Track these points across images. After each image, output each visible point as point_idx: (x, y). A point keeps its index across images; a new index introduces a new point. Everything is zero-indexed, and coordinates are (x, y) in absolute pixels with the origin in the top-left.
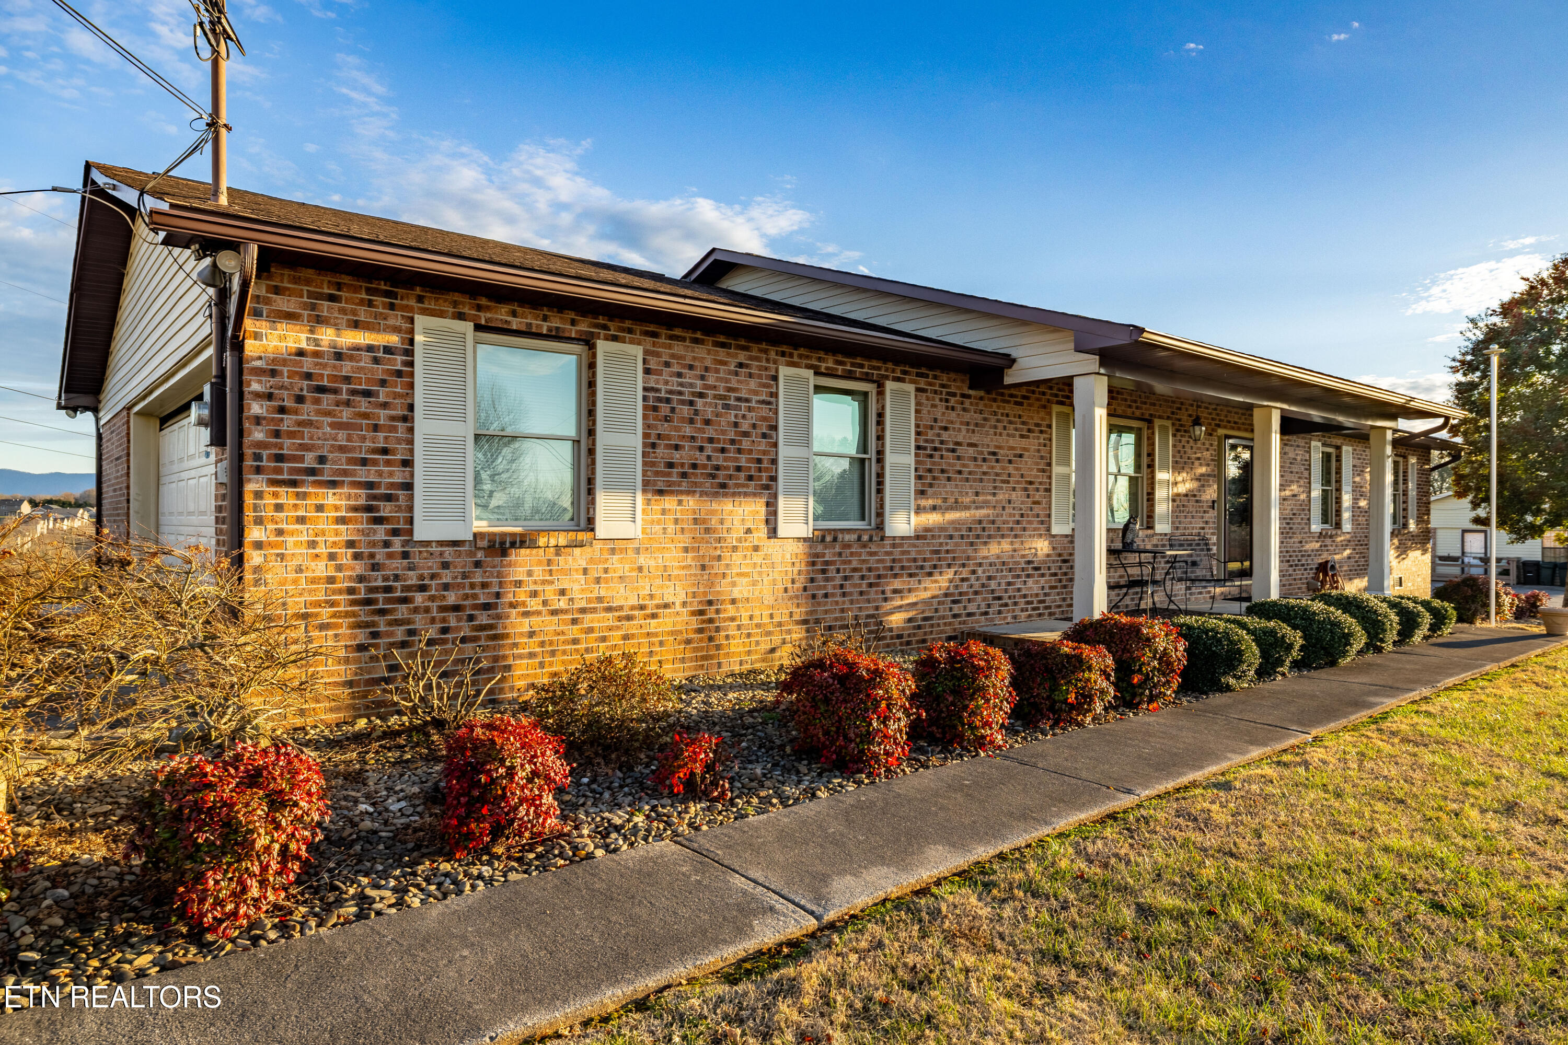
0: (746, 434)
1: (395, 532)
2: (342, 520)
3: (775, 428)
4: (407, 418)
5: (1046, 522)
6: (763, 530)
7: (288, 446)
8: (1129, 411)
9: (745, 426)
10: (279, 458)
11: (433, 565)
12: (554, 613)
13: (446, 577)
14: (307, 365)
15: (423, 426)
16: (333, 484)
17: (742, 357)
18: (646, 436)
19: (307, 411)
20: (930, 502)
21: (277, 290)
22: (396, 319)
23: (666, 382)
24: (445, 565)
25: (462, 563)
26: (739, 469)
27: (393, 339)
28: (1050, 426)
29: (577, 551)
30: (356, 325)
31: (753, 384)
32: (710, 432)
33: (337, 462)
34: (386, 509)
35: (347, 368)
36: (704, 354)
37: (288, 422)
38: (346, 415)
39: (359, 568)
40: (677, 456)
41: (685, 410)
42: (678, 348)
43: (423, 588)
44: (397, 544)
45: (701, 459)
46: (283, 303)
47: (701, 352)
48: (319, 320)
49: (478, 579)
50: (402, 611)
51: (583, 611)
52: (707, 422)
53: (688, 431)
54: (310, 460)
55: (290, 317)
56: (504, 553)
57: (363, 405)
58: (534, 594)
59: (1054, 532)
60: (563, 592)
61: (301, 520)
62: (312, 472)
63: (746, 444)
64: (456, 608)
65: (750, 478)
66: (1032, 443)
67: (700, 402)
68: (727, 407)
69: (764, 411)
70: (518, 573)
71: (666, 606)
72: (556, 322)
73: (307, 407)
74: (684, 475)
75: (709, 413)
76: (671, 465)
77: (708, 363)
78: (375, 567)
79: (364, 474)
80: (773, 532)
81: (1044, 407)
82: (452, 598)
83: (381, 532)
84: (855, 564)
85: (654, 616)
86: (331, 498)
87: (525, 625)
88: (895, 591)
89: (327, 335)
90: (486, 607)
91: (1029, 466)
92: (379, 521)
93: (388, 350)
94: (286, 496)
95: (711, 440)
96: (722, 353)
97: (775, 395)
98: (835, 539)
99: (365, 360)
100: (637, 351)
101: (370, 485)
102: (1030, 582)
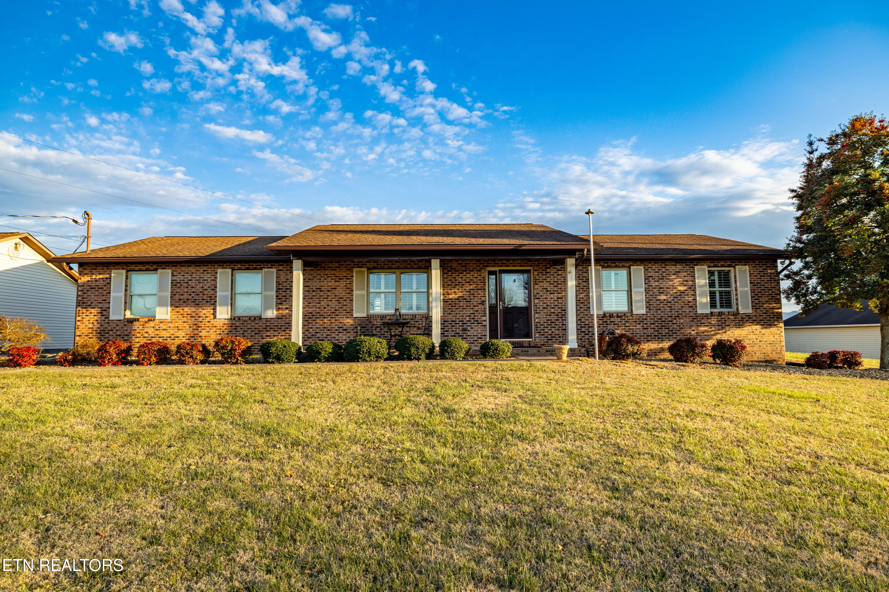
0: (206, 290)
1: (106, 318)
2: (95, 316)
3: (216, 287)
4: (110, 293)
5: (351, 312)
6: (212, 316)
7: (85, 300)
8: (409, 266)
9: (206, 287)
10: (83, 303)
11: (115, 325)
12: (145, 337)
13: (118, 328)
14: (90, 283)
15: (112, 294)
16: (94, 308)
17: (205, 268)
18: (171, 292)
19: (89, 293)
20: (285, 307)
21: (84, 269)
22: (108, 272)
23: (179, 278)
24: (117, 325)
25: (121, 325)
26: (203, 299)
27: (108, 276)
28: (353, 276)
29: (151, 322)
30: (100, 274)
31: (209, 275)
32: (194, 290)
33: (95, 303)
34: (104, 313)
35: (98, 283)
36: (192, 269)
37: (85, 295)
38: (97, 293)
39: (98, 326)
40: (182, 297)
41: (186, 285)
42: (183, 269)
43: (112, 330)
44: (107, 321)
45: (190, 297)
46: (86, 272)
47: (190, 269)
48: (93, 274)
49: (125, 329)
50: (107, 335)
51: (153, 337)
52: (192, 287)
53: (186, 290)
54: (89, 303)
55: (87, 274)
56: (132, 323)
57: (101, 291)
58: (139, 333)
59: (355, 316)
60: (147, 332)
61: (87, 316)
62: (89, 305)
63: (206, 292)
64: (119, 335)
65: (207, 302)
66: (342, 284)
67: (190, 282)
68: (199, 283)
69: (213, 283)
70: (135, 327)
71: (178, 337)
72: (147, 267)
73: (89, 292)
74: (184, 302)
75: (193, 285)
76: (180, 300)
77: (194, 271)
78: (101, 325)
79: (100, 305)
80: (215, 317)
81: (350, 269)
82: (118, 333)
83: (103, 318)
84: (249, 327)
85: (174, 340)
86: (93, 311)
87: (137, 340)
88: (267, 336)
89: (94, 277)
90: (127, 335)
91: (340, 291)
92: (103, 315)
93: (106, 278)
94: (84, 311)
95: (194, 292)
96: (198, 268)
97: (216, 278)
98: (239, 319)
99: (101, 281)
100: (170, 271)
101: (101, 308)
102: (341, 335)
